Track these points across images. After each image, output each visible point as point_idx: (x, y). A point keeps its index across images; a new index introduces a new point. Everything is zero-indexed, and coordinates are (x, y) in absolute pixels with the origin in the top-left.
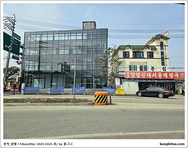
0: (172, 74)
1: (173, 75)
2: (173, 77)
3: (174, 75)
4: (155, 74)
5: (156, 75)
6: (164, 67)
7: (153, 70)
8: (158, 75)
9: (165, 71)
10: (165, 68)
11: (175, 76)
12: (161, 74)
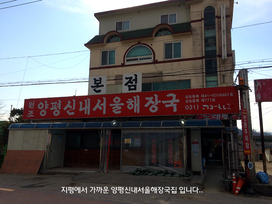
0: (156, 99)
1: (157, 102)
2: (157, 109)
3: (164, 102)
4: (102, 102)
5: (104, 104)
6: (131, 78)
7: (97, 89)
8: (111, 105)
9: (135, 89)
10: (136, 80)
11: (167, 106)
12: (119, 99)
